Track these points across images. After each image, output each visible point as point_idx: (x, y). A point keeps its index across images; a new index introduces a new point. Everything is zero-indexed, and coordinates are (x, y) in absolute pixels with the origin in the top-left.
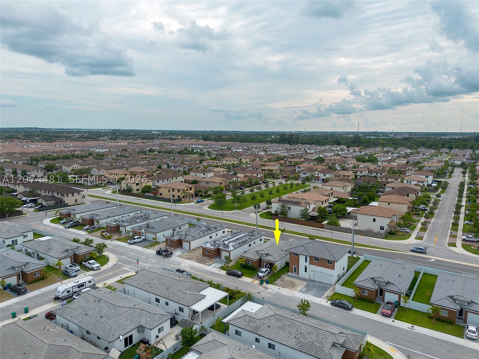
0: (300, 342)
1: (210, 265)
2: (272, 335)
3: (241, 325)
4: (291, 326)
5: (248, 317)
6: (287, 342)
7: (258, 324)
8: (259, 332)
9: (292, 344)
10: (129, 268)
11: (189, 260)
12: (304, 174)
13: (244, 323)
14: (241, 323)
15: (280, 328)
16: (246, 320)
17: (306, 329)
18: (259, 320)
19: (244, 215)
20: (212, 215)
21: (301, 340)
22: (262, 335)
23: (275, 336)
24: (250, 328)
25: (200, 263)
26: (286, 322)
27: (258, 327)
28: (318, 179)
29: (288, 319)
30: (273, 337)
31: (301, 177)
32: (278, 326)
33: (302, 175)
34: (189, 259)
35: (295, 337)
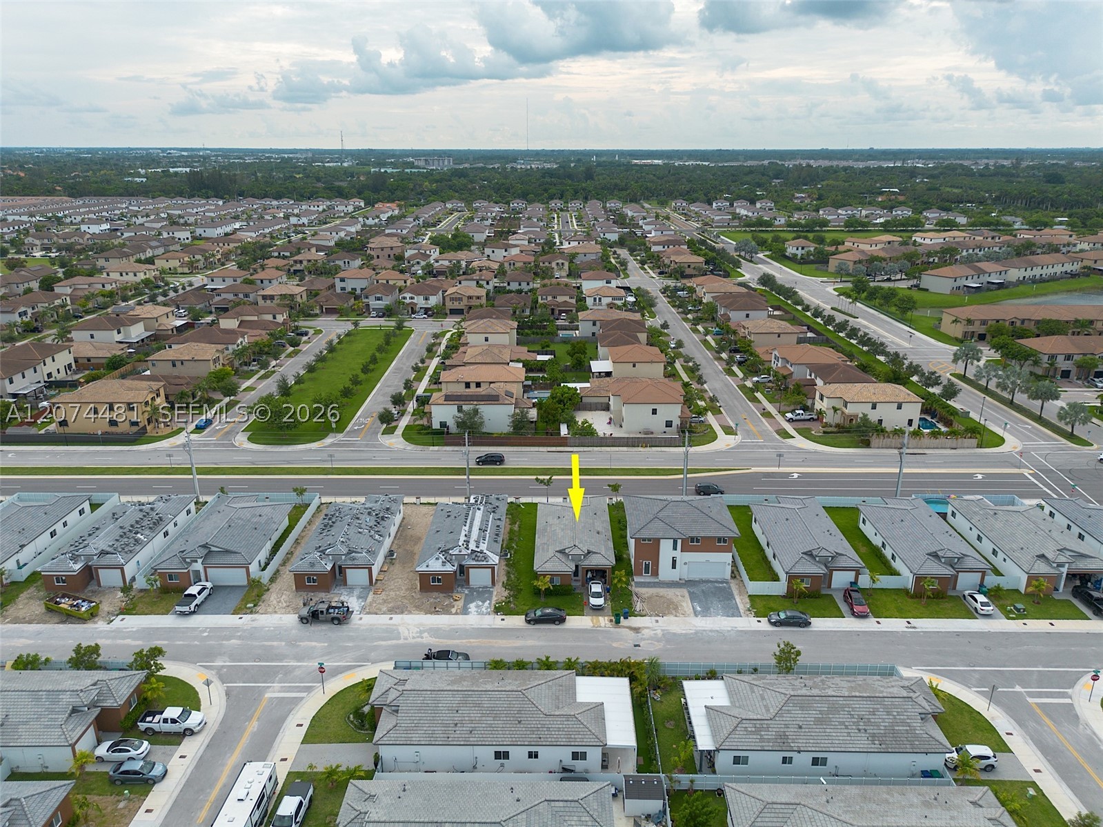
0: (873, 735)
1: (465, 611)
2: (819, 741)
3: (748, 744)
4: (834, 709)
5: (748, 722)
6: (854, 746)
7: (778, 730)
8: (792, 745)
9: (866, 746)
10: (283, 690)
11: (402, 613)
12: (379, 299)
13: (751, 736)
14: (747, 740)
15: (819, 721)
16: (750, 729)
17: (861, 706)
18: (771, 719)
19: (367, 446)
21: (871, 731)
22: (802, 749)
23: (827, 742)
24: (771, 744)
25: (437, 613)
26: (819, 705)
27: (783, 737)
28: (412, 308)
29: (817, 698)
30: (825, 745)
31: (371, 307)
32: (813, 719)
33: (373, 303)
34: (399, 609)
35: (859, 730)
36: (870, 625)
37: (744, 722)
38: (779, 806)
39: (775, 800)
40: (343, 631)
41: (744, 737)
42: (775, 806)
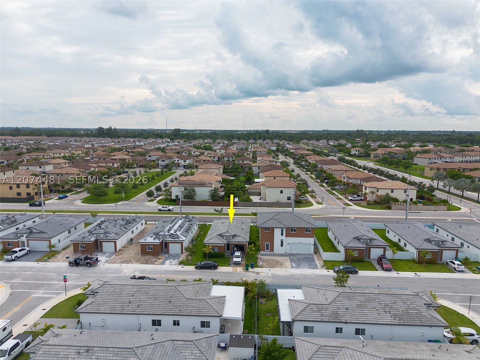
0: (395, 315)
1: (163, 263)
2: (359, 317)
3: (313, 317)
4: (369, 300)
5: (313, 305)
6: (382, 320)
7: (332, 310)
8: (341, 319)
9: (390, 321)
10: (44, 293)
11: (128, 263)
12: (163, 161)
13: (315, 313)
14: (312, 315)
15: (359, 306)
16: (314, 309)
17: (387, 299)
18: (328, 304)
19: (138, 205)
20: (97, 209)
21: (393, 313)
22: (348, 321)
23: (364, 318)
24: (328, 318)
25: (147, 263)
26: (359, 298)
27: (336, 314)
28: (178, 165)
29: (358, 294)
30: (363, 320)
31: (160, 164)
32: (356, 305)
33: (161, 163)
35: (386, 312)
36: (393, 274)
37: (311, 305)
38: (329, 348)
39: (327, 344)
40: (93, 269)
41: (311, 313)
42: (327, 348)
